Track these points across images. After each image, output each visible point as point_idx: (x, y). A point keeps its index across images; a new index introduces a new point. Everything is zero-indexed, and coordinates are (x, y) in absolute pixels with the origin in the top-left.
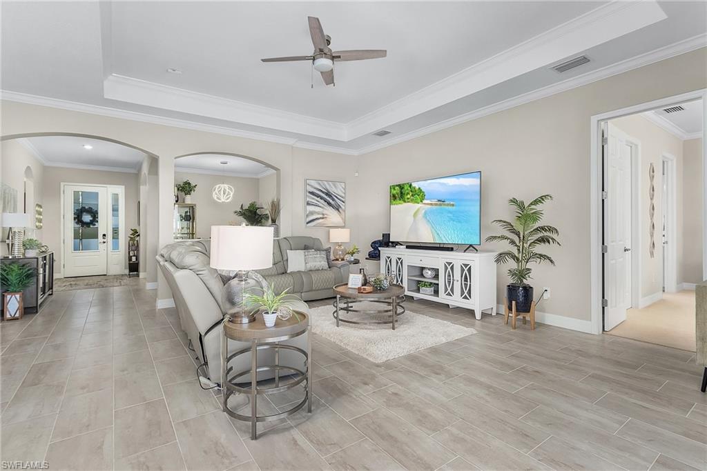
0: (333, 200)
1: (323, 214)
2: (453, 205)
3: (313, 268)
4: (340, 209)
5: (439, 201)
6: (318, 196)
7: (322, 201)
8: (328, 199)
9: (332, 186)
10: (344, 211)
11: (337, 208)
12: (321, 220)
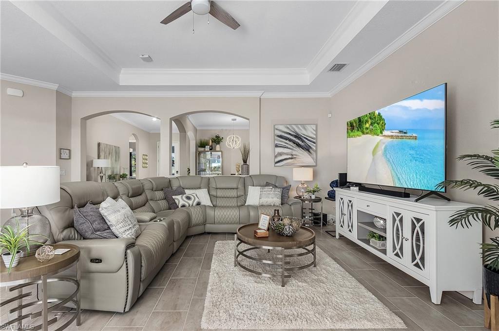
0: (303, 141)
1: (292, 155)
2: (416, 138)
3: (264, 204)
4: (311, 150)
5: (400, 132)
6: (286, 139)
7: (291, 143)
8: (297, 140)
9: (301, 128)
10: (316, 151)
11: (307, 149)
12: (289, 161)
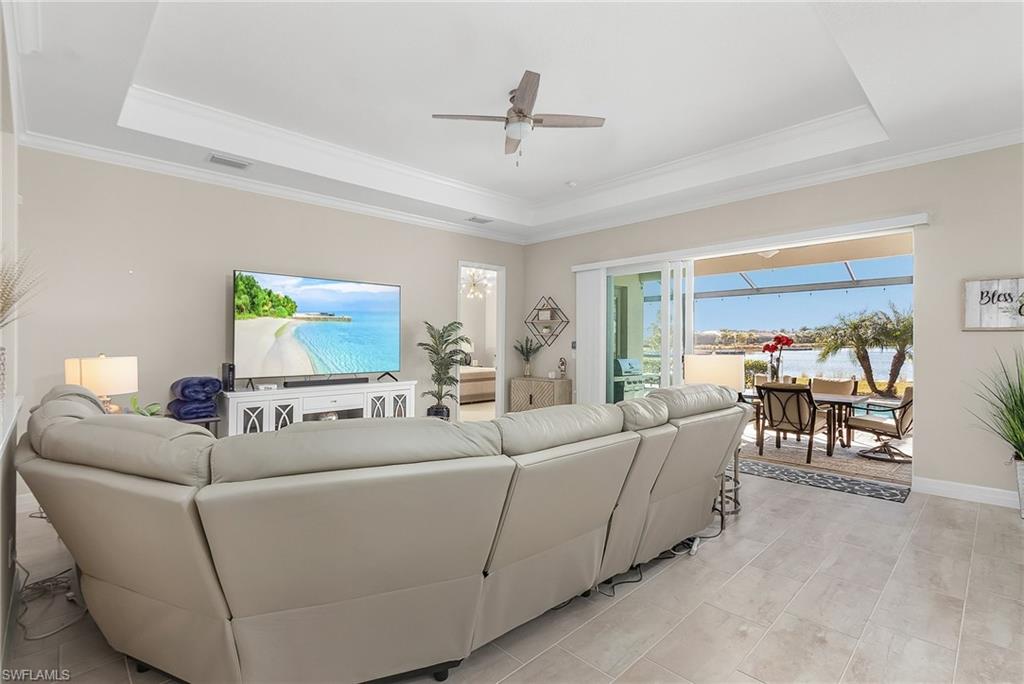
5: (322, 314)
